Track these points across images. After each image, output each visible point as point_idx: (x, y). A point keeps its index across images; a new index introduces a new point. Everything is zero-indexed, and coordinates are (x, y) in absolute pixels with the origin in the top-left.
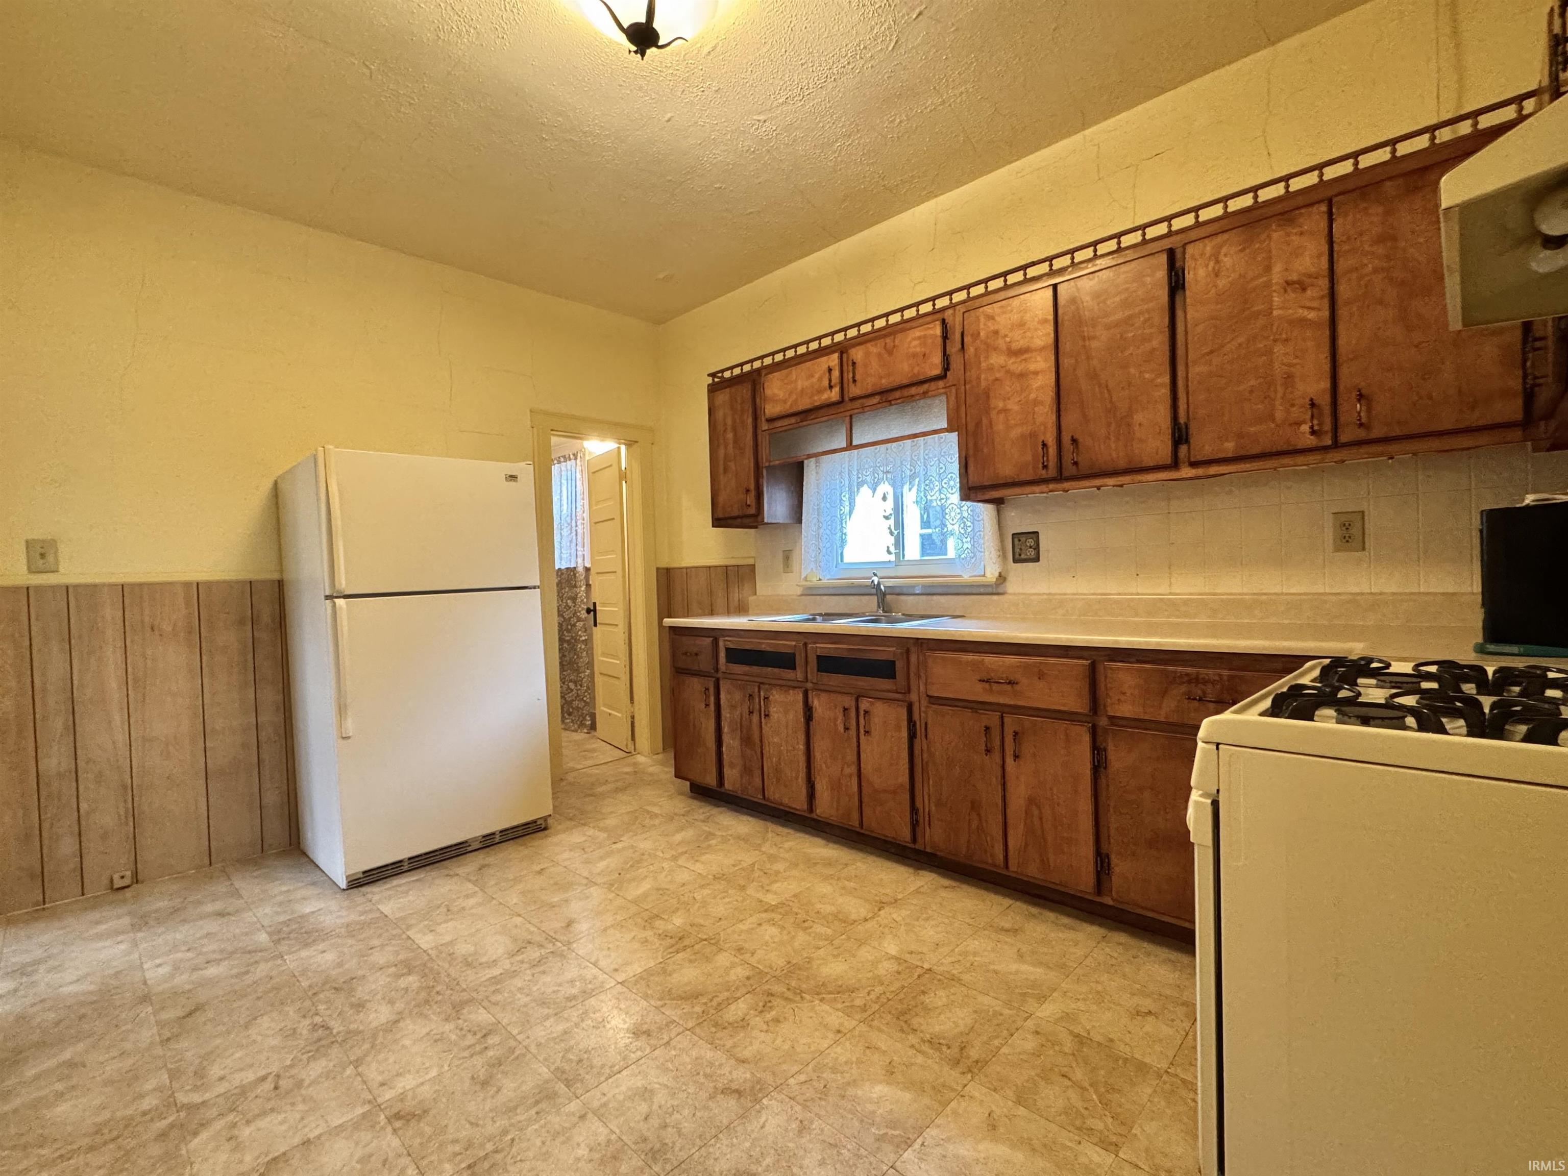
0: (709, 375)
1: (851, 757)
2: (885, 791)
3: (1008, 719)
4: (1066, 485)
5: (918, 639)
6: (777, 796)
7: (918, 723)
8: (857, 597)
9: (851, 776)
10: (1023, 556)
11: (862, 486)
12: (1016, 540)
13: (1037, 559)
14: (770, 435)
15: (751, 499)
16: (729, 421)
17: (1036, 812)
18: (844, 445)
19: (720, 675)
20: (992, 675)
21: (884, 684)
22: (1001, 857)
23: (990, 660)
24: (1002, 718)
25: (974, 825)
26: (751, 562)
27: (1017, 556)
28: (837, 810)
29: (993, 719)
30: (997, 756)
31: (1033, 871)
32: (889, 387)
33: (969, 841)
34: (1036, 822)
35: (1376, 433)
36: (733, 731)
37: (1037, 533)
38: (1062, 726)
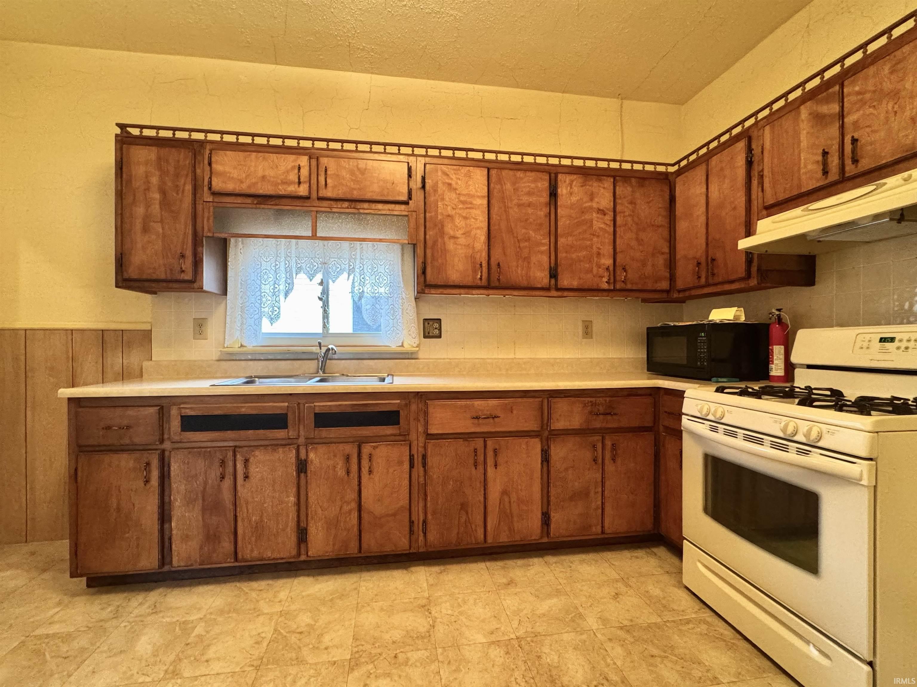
0: (118, 125)
1: (352, 495)
2: (388, 515)
3: (490, 443)
4: (491, 292)
5: (418, 392)
6: (255, 554)
7: (416, 456)
8: (289, 362)
9: (350, 511)
10: (431, 334)
11: (300, 272)
12: (426, 324)
13: (440, 336)
14: (215, 207)
15: (188, 264)
16: (155, 180)
17: (506, 499)
18: (309, 234)
19: (167, 445)
20: (480, 413)
21: (388, 430)
22: (482, 536)
23: (478, 403)
24: (485, 442)
25: (463, 520)
26: (147, 327)
27: (427, 334)
28: (334, 545)
29: (480, 443)
30: (481, 468)
31: (504, 538)
32: (359, 198)
33: (458, 533)
34: (507, 504)
35: (629, 286)
36: (189, 502)
37: (440, 320)
38: (524, 440)
